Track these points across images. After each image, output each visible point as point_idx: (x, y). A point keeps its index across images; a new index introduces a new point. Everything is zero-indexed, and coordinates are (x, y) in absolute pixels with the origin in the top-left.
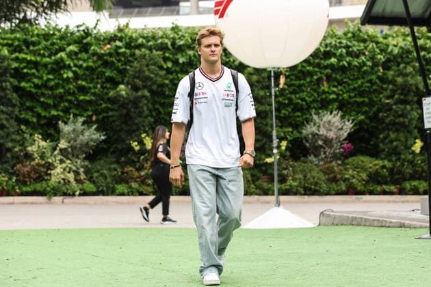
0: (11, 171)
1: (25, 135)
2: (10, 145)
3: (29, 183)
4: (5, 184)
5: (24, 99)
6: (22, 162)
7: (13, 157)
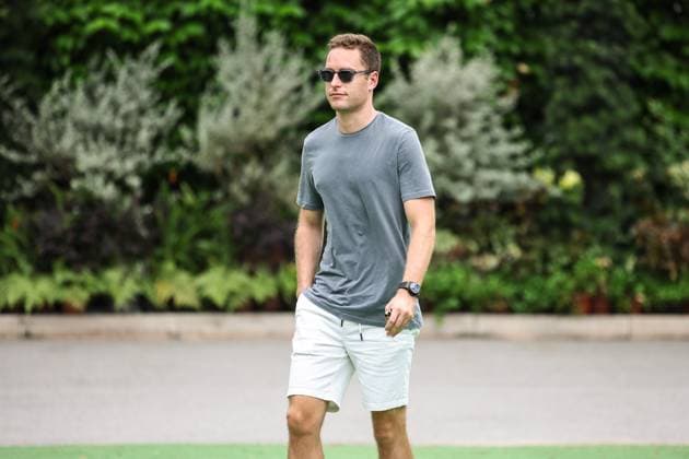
0: (620, 238)
1: (662, 130)
2: (618, 159)
3: (674, 276)
4: (602, 278)
5: (654, 19)
6: (651, 212)
7: (626, 198)
